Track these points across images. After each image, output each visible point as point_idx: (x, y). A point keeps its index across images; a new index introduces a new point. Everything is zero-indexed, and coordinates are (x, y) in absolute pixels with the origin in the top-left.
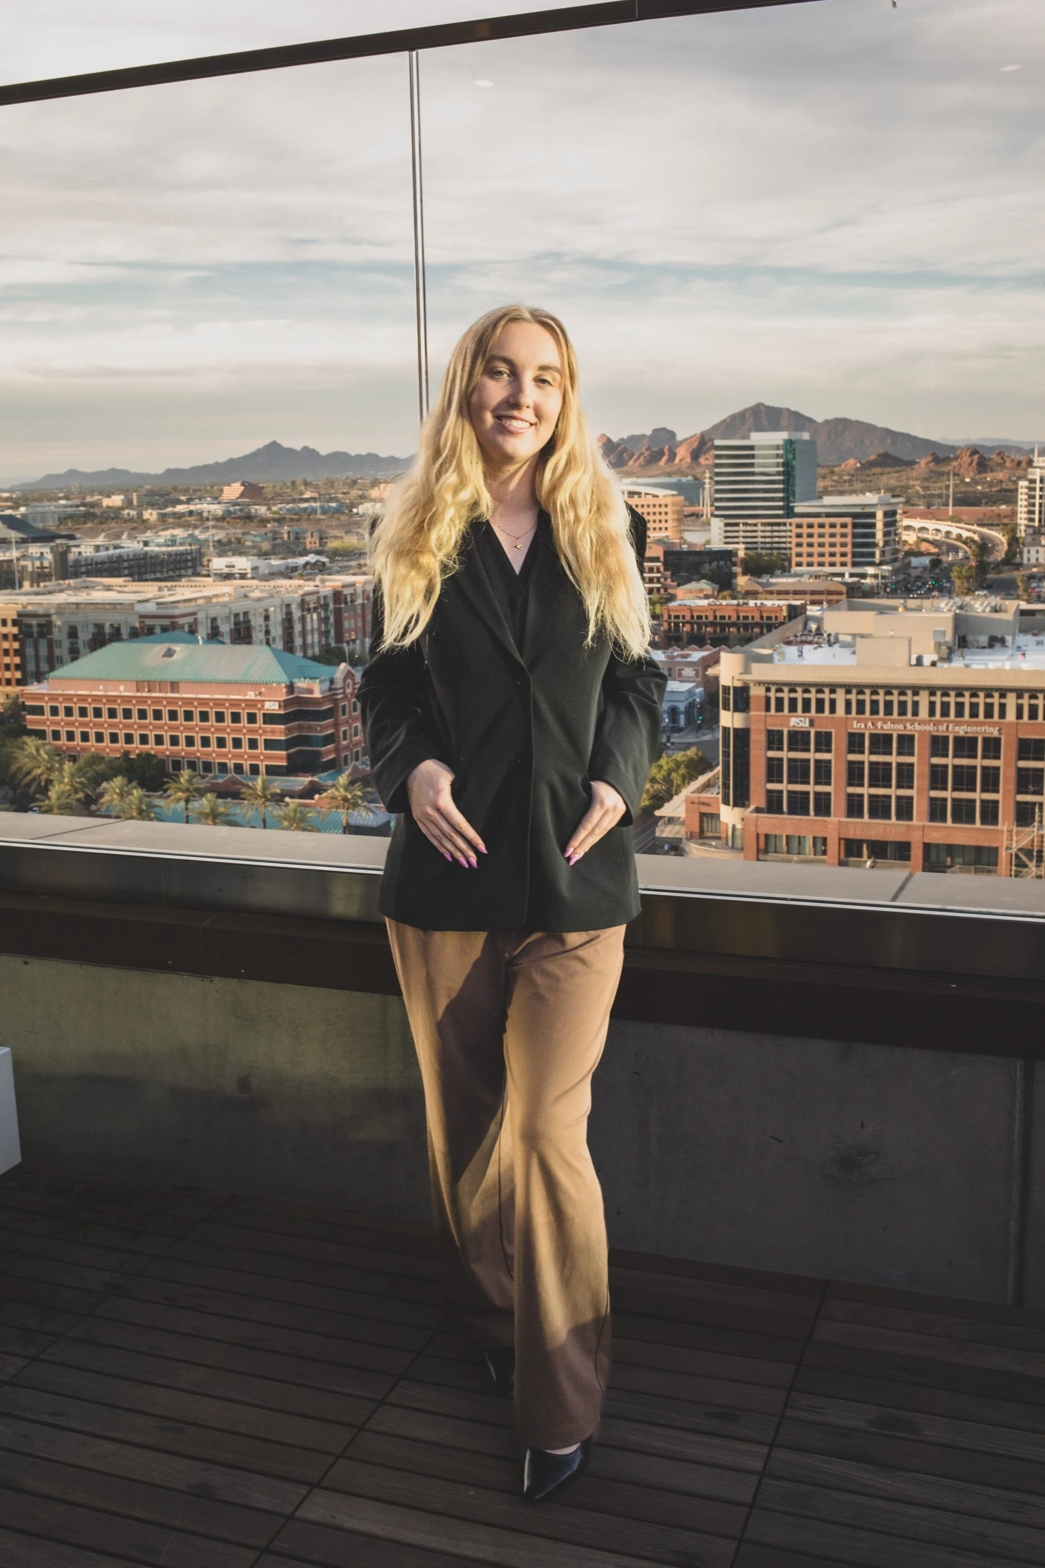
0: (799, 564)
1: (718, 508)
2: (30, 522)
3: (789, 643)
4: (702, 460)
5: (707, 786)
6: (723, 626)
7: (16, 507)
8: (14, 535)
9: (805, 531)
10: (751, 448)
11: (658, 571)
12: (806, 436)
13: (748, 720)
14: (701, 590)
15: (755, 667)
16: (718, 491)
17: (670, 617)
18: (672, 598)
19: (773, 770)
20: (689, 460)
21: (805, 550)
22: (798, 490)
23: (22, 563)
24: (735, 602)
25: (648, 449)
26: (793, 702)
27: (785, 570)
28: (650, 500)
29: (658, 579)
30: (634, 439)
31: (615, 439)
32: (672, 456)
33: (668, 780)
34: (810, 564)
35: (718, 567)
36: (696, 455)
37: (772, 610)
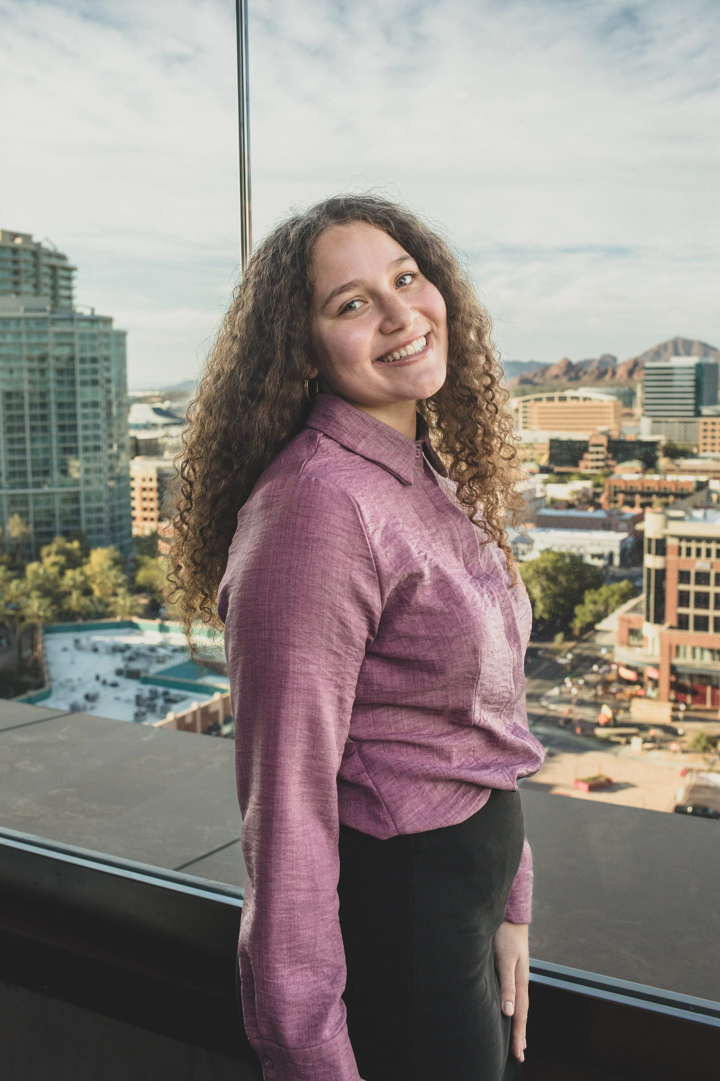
0: (705, 451)
1: (647, 410)
2: (171, 411)
3: (696, 507)
4: (636, 376)
5: (635, 609)
6: (649, 495)
7: (163, 401)
8: (161, 420)
9: (709, 427)
10: (671, 368)
11: (602, 453)
12: (711, 360)
13: (666, 562)
14: (632, 468)
15: (672, 524)
16: (647, 398)
17: (610, 487)
18: (612, 473)
19: (683, 599)
20: (625, 376)
21: (709, 441)
22: (705, 397)
23: (166, 440)
24: (656, 477)
25: (598, 368)
26: (699, 552)
27: (694, 456)
28: (598, 403)
29: (603, 460)
30: (587, 363)
31: (575, 360)
32: (614, 373)
33: (606, 603)
34: (713, 451)
35: (647, 453)
36: (631, 373)
37: (685, 483)
